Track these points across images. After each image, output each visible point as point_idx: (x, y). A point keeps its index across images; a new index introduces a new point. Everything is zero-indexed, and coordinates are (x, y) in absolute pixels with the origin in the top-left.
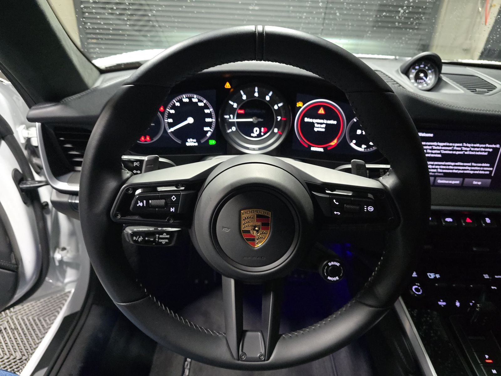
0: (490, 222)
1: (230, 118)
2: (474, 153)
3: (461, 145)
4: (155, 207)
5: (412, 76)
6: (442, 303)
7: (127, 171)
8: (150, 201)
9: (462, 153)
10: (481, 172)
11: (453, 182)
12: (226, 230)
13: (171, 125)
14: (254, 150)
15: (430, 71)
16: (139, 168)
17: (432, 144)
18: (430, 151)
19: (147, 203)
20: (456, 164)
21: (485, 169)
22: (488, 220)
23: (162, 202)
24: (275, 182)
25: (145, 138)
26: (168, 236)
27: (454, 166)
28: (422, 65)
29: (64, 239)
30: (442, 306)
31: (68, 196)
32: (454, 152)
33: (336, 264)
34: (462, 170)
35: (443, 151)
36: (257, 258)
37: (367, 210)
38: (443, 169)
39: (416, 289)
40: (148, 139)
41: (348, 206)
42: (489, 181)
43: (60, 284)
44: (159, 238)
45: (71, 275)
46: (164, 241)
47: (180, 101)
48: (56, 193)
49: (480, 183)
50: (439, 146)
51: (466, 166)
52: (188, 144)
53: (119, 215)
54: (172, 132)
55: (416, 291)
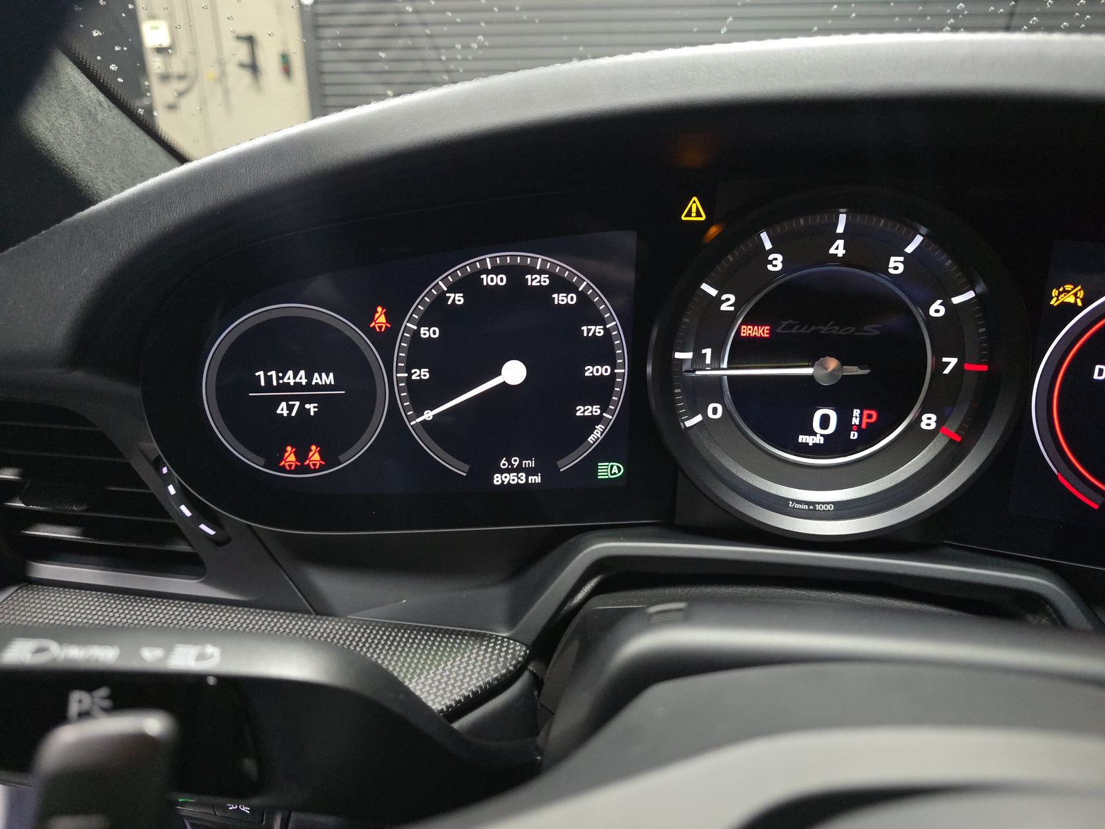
1: (700, 358)
13: (422, 396)
14: (812, 510)
25: (302, 455)
40: (315, 457)
47: (469, 284)
52: (499, 479)
54: (425, 425)
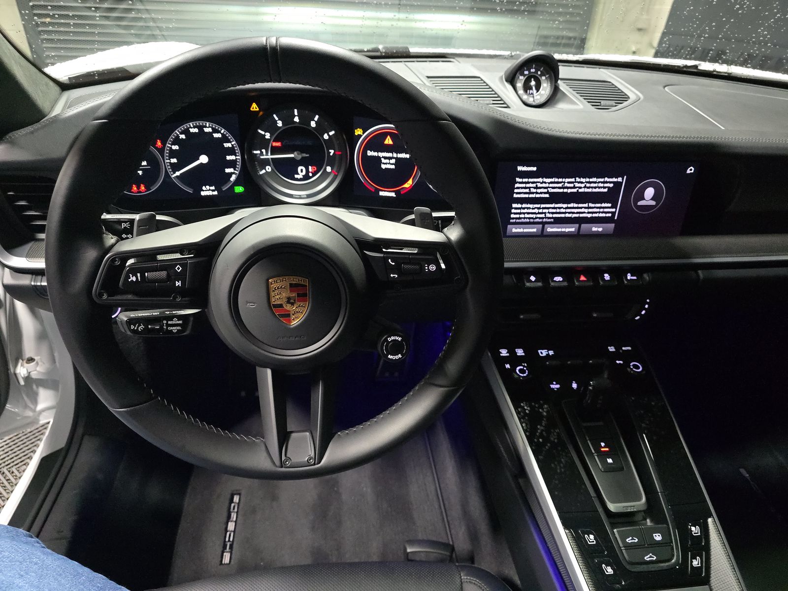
0: (609, 279)
1: (262, 153)
2: (590, 190)
3: (573, 180)
4: (154, 281)
5: (519, 85)
6: (555, 386)
7: (111, 235)
8: (146, 274)
9: (575, 190)
10: (601, 215)
11: (567, 230)
12: (251, 305)
13: (175, 167)
14: (300, 197)
15: (544, 78)
16: (129, 231)
17: (535, 180)
18: (534, 190)
19: (143, 276)
20: (569, 206)
21: (606, 210)
22: (607, 277)
23: (163, 274)
24: (311, 241)
25: (138, 187)
26: (180, 322)
27: (566, 208)
28: (532, 68)
29: (29, 346)
30: (555, 389)
31: (29, 276)
32: (565, 190)
33: (397, 339)
34: (577, 213)
35: (551, 189)
36: (295, 338)
37: (428, 269)
38: (553, 213)
39: (520, 370)
40: (143, 188)
41: (406, 267)
42: (612, 226)
43: (29, 413)
44: (168, 325)
45: (46, 399)
46: (175, 329)
47: (186, 132)
48: (11, 273)
49: (600, 229)
50: (545, 183)
51: (581, 208)
52: (203, 193)
53: (105, 294)
54: (177, 177)
55: (520, 373)
